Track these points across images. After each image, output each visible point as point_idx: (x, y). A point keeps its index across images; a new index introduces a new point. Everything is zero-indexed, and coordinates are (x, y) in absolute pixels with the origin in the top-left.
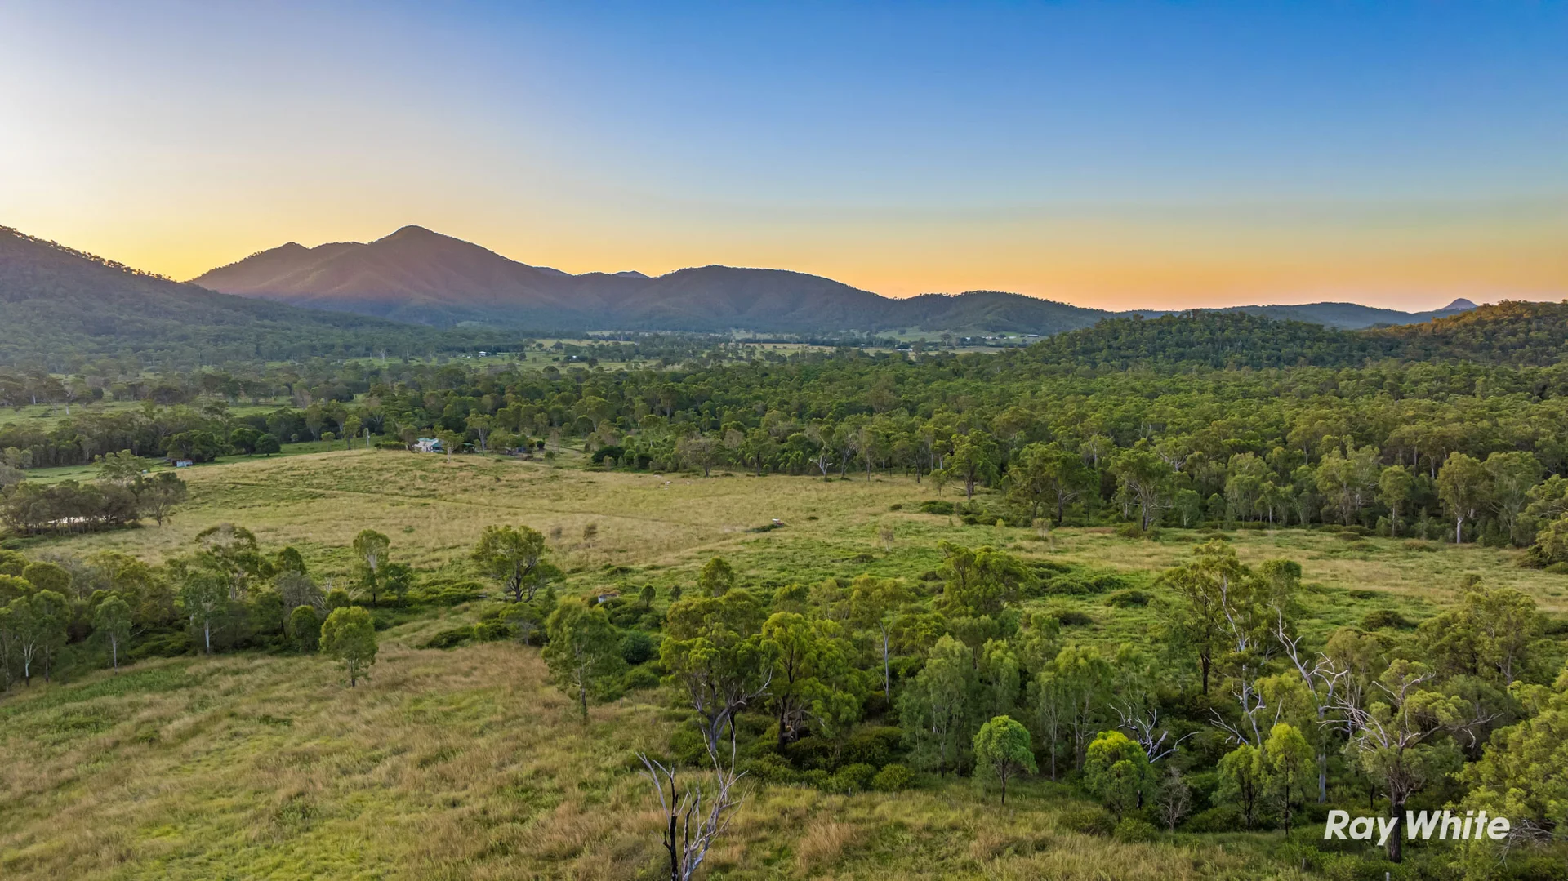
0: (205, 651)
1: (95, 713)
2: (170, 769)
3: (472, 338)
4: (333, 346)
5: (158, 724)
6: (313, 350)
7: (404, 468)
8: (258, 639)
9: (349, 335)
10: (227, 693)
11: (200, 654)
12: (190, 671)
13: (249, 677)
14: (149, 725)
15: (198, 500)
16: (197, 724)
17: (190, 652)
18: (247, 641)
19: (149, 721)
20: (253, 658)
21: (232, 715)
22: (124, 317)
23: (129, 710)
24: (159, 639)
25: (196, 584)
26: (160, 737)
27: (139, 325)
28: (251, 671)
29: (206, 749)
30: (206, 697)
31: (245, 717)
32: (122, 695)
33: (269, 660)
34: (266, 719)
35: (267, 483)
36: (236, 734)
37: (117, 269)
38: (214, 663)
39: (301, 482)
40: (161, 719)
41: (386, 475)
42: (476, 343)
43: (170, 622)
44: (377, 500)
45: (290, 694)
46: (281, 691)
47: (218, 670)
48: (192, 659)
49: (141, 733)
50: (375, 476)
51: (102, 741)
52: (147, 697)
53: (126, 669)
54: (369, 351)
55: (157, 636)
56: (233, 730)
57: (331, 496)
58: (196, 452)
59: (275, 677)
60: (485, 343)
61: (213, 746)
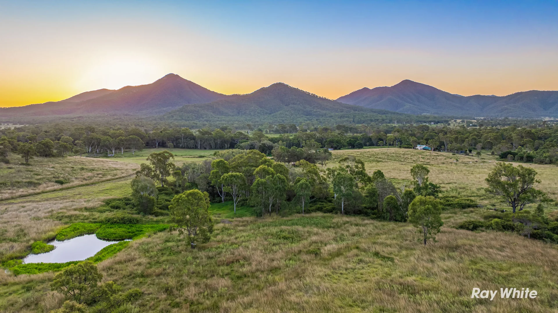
0: (341, 213)
1: (293, 233)
2: (326, 276)
3: (429, 118)
4: (378, 120)
5: (320, 245)
6: (372, 121)
7: (413, 154)
8: (365, 210)
9: (384, 116)
10: (354, 235)
11: (339, 214)
12: (335, 220)
13: (364, 228)
14: (316, 244)
15: (336, 160)
16: (339, 249)
17: (334, 212)
18: (360, 211)
19: (315, 242)
20: (364, 220)
21: (357, 248)
22: (315, 110)
23: (307, 234)
24: (321, 204)
25: (340, 179)
26: (321, 253)
27: (319, 113)
28: (364, 225)
29: (344, 266)
30: (343, 235)
31: (365, 251)
32: (304, 227)
33: (371, 221)
34: (377, 254)
35: (360, 156)
36: (361, 261)
37: (314, 96)
38: (346, 219)
39: (373, 156)
40: (321, 242)
41: (406, 156)
42: (430, 120)
43: (326, 198)
44: (405, 164)
45: (388, 242)
46: (382, 238)
47: (348, 222)
48: (335, 216)
49: (312, 248)
50: (402, 156)
51: (293, 248)
52: (315, 230)
53: (307, 215)
54: (391, 121)
55: (320, 203)
56: (359, 258)
57: (385, 162)
58: (335, 145)
59: (377, 231)
60: (433, 120)
61: (349, 266)
